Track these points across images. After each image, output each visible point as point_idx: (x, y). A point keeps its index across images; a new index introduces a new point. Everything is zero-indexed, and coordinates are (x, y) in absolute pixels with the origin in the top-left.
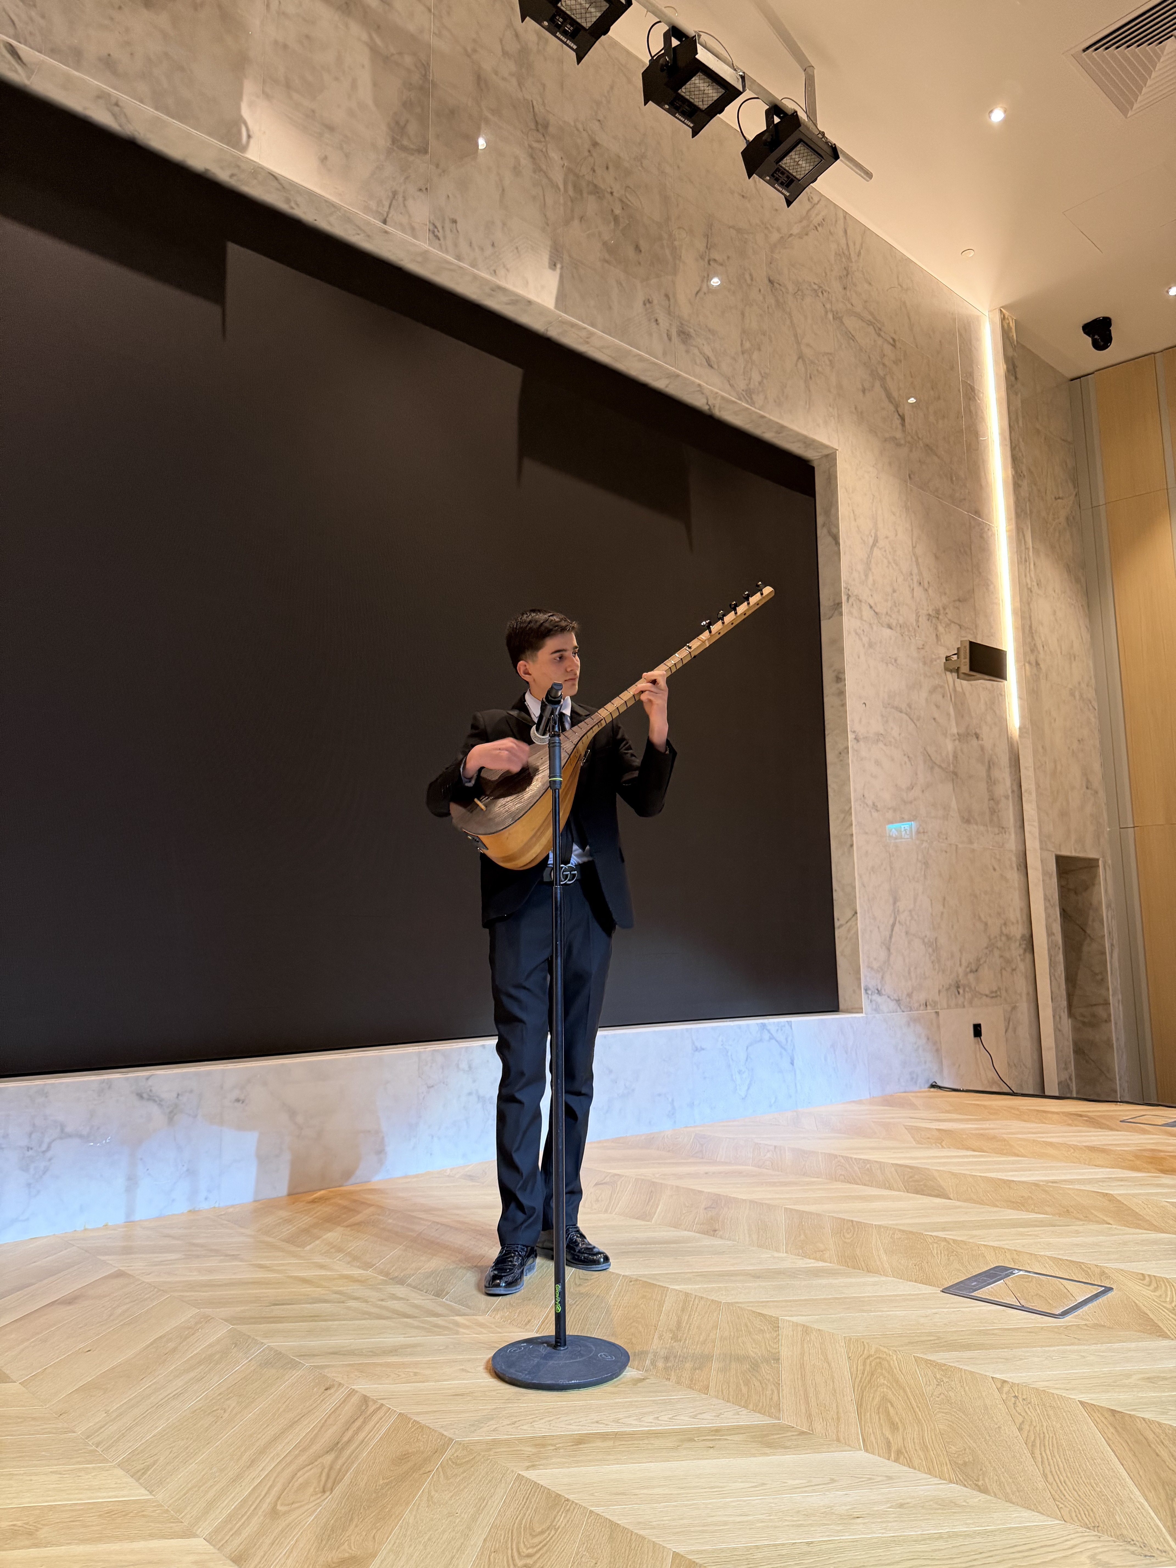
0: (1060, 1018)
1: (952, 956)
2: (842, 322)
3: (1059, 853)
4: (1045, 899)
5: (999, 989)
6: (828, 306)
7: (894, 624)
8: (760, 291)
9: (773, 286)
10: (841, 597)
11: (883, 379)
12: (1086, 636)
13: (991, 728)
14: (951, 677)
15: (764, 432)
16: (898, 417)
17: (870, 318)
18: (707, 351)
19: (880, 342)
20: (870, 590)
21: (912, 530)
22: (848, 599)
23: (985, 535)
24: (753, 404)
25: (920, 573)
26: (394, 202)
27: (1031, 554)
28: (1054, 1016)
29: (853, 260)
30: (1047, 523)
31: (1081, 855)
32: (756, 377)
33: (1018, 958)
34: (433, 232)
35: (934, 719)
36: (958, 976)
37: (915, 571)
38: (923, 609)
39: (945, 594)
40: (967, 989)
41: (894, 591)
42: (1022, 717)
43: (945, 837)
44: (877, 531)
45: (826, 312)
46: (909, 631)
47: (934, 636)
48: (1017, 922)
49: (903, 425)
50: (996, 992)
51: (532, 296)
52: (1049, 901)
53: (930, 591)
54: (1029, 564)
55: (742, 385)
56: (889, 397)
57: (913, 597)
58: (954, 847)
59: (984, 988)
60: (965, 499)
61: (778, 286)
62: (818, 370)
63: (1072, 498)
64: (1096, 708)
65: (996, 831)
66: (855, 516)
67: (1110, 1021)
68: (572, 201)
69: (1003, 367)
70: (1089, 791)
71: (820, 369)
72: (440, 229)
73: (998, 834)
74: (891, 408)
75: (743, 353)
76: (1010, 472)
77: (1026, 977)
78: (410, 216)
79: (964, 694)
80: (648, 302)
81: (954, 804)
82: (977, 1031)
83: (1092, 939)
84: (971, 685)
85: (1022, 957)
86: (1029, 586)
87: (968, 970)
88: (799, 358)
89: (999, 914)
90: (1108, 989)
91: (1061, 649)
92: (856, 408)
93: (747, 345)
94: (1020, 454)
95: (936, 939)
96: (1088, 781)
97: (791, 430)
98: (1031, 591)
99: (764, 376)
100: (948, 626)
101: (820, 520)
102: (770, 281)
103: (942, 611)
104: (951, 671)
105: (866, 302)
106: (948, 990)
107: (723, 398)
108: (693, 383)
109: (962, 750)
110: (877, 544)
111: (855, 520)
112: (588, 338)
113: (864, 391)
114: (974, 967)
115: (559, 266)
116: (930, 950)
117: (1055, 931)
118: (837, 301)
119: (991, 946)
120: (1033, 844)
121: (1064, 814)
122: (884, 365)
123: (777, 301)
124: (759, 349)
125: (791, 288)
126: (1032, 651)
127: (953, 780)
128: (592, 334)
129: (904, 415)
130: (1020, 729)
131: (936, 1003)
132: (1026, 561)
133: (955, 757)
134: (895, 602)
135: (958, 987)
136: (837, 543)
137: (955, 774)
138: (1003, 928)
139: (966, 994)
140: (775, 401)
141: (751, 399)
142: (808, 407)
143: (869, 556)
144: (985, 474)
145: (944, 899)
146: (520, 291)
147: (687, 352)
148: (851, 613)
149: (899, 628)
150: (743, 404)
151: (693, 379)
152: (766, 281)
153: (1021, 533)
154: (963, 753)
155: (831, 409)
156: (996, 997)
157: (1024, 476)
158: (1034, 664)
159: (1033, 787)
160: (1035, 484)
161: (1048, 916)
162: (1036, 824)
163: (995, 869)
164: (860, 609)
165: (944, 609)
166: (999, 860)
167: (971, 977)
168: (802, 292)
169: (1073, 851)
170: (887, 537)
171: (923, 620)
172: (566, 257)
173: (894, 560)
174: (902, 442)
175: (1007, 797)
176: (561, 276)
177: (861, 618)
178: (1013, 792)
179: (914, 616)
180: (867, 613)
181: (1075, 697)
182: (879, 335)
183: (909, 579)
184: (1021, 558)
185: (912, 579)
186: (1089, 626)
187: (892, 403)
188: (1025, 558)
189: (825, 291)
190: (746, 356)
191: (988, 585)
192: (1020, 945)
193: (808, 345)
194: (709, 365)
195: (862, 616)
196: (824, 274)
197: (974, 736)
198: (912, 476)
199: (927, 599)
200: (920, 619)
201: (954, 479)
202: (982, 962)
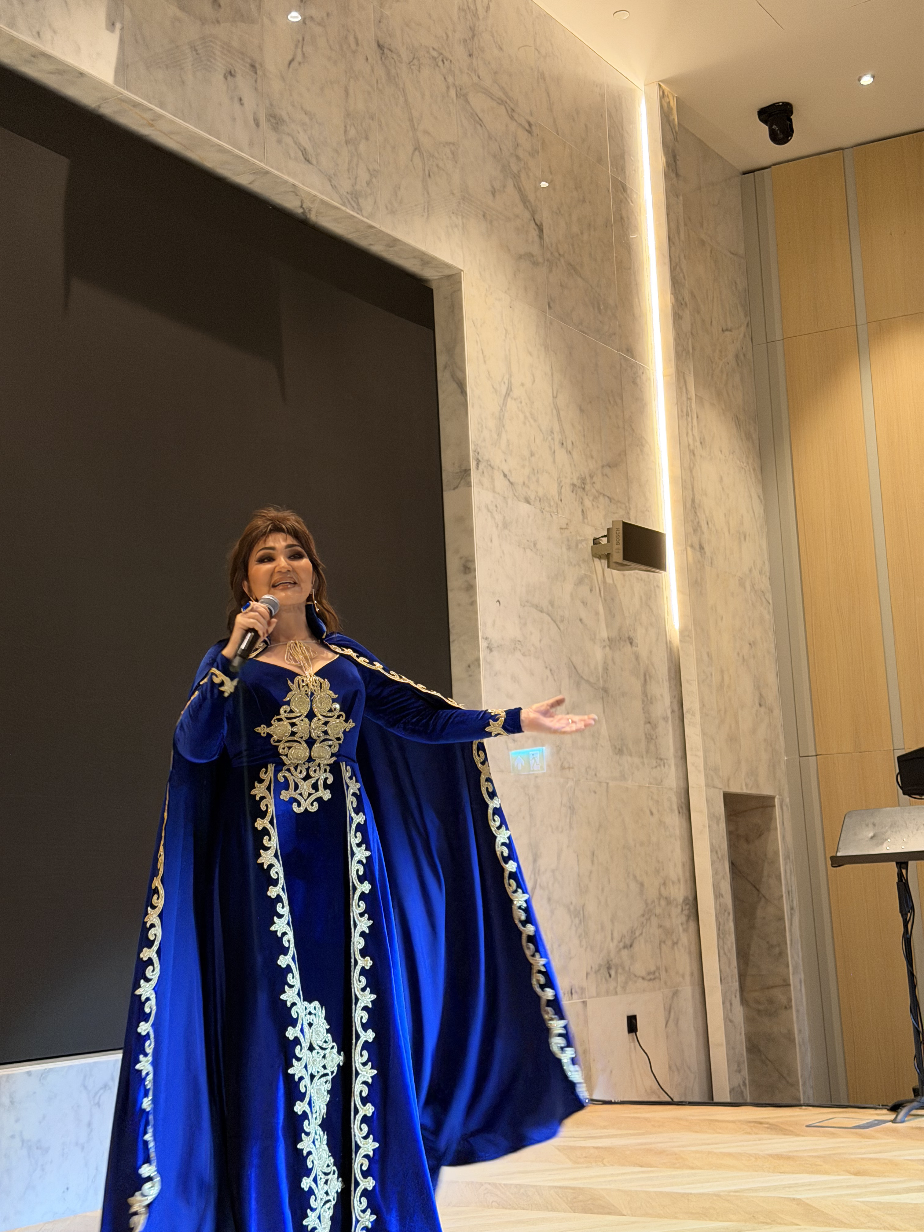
0: (731, 1004)
1: (603, 928)
2: (467, 101)
3: (727, 790)
4: (711, 851)
5: (658, 968)
6: (450, 79)
7: (533, 497)
8: (367, 59)
9: (383, 53)
10: (469, 462)
11: (516, 177)
12: (759, 509)
13: (647, 630)
14: (600, 565)
15: (371, 245)
16: (536, 227)
17: (501, 94)
18: (303, 139)
19: (513, 126)
20: (504, 452)
21: (552, 375)
22: (478, 465)
23: (638, 381)
24: (360, 210)
25: (562, 431)
27: (694, 405)
28: (724, 1003)
29: (481, 18)
30: (712, 362)
31: (754, 791)
32: (364, 176)
33: (681, 929)
35: (581, 620)
36: (609, 953)
37: (557, 428)
38: (566, 477)
39: (592, 457)
40: (620, 971)
41: (532, 454)
42: (683, 616)
43: (593, 774)
44: (511, 376)
45: (448, 88)
46: (550, 506)
47: (580, 513)
48: (679, 880)
49: (541, 237)
50: (654, 973)
51: (85, 66)
52: (717, 852)
53: (575, 454)
54: (692, 419)
55: (346, 185)
56: (524, 200)
57: (554, 462)
58: (604, 785)
59: (639, 968)
60: (615, 334)
61: (389, 53)
62: (437, 166)
63: (743, 329)
64: (771, 602)
65: (654, 762)
66: (484, 357)
67: (791, 1007)
69: (661, 160)
70: (763, 709)
71: (441, 164)
73: (656, 767)
74: (527, 215)
75: (347, 142)
76: (669, 298)
77: (690, 952)
80: (231, 74)
81: (604, 731)
82: (632, 1024)
83: (767, 901)
84: (624, 575)
85: (685, 926)
86: (692, 447)
87: (621, 945)
88: (415, 149)
89: (657, 871)
90: (788, 966)
91: (729, 527)
92: (484, 215)
93: (352, 132)
94: (681, 275)
95: (583, 906)
96: (761, 696)
97: (405, 244)
98: (694, 454)
99: (373, 173)
100: (595, 498)
101: (441, 360)
102: (379, 45)
103: (588, 480)
104: (600, 558)
105: (496, 73)
106: (596, 972)
107: (323, 202)
108: (286, 182)
109: (613, 661)
110: (511, 393)
111: (485, 362)
112: (153, 120)
113: (493, 194)
114: (628, 943)
115: (118, 26)
116: (577, 921)
117: (723, 892)
118: (461, 71)
119: (648, 914)
120: (697, 780)
121: (732, 739)
122: (518, 158)
123: (388, 73)
124: (367, 139)
125: (405, 55)
126: (695, 531)
127: (603, 698)
128: (160, 117)
129: (542, 224)
130: (682, 632)
131: (582, 989)
132: (687, 415)
133: (606, 669)
134: (533, 469)
135: (609, 968)
136: (463, 392)
137: (605, 690)
138: (662, 889)
139: (619, 975)
140: (387, 208)
141: (358, 204)
142: (426, 214)
143: (502, 409)
144: (639, 302)
145: (593, 854)
146: (71, 60)
147: (279, 141)
148: (481, 483)
149: (538, 502)
150: (348, 211)
151: (286, 177)
152: (374, 45)
153: (682, 381)
154: (614, 663)
155: (454, 218)
156: (654, 979)
157: (686, 305)
158: (698, 547)
159: (697, 706)
160: (699, 312)
161: (715, 873)
162: (701, 754)
163: (652, 814)
164: (492, 478)
165: (591, 477)
166: (657, 802)
167: (625, 953)
168: (419, 60)
169: (744, 788)
170: (523, 385)
171: (567, 490)
172: (127, 12)
173: (531, 414)
174: (540, 260)
175: (665, 719)
176: (122, 41)
177: (494, 490)
178: (673, 711)
179: (556, 486)
180: (500, 483)
181: (745, 588)
182: (512, 118)
183: (550, 438)
184: (682, 411)
185: (553, 439)
186: (762, 497)
187: (528, 209)
188: (687, 411)
189: (447, 60)
190: (350, 147)
191: (643, 445)
192: (682, 910)
193: (426, 132)
194: (306, 159)
195: (494, 487)
196: (445, 38)
197: (628, 641)
198: (551, 305)
199: (571, 465)
200: (563, 490)
201: (602, 307)
202: (637, 933)
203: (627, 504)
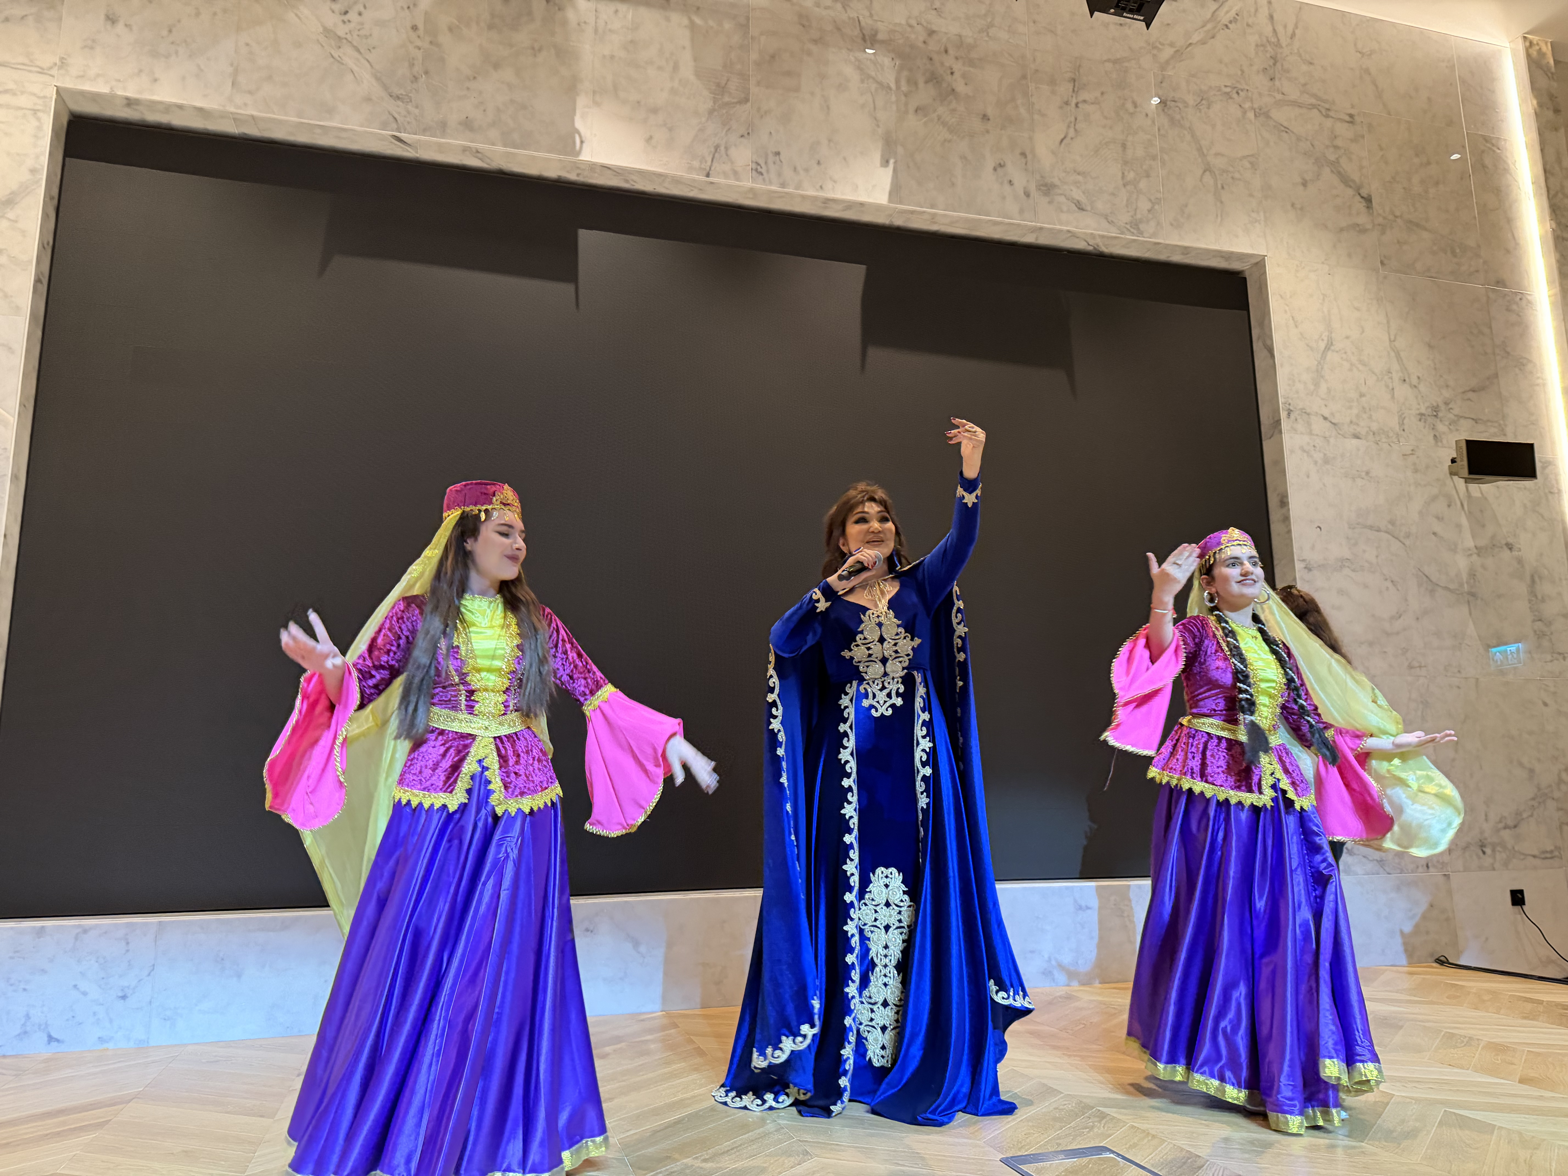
1: (1472, 809)
2: (1268, 117)
5: (1558, 848)
6: (1247, 105)
7: (1364, 433)
9: (1165, 106)
10: (1281, 414)
11: (1334, 163)
13: (1536, 534)
14: (1459, 482)
16: (1361, 200)
17: (1312, 101)
18: (1077, 194)
19: (1328, 123)
20: (1324, 399)
21: (1388, 322)
22: (1289, 414)
23: (1514, 307)
24: (1141, 233)
25: (1404, 369)
26: (717, 155)
29: (1284, 45)
32: (1144, 205)
34: (756, 170)
35: (1435, 534)
37: (1395, 367)
38: (1410, 409)
39: (1447, 386)
40: (1499, 848)
41: (1362, 395)
44: (1330, 332)
45: (1245, 113)
46: (1388, 437)
47: (1431, 438)
49: (1369, 207)
50: (1551, 852)
51: (865, 198)
53: (1422, 387)
55: (1124, 218)
56: (1345, 180)
57: (1393, 397)
58: (1473, 681)
59: (1528, 847)
60: (1477, 271)
61: (1173, 103)
62: (1233, 178)
66: (1295, 323)
68: (906, 95)
69: (1533, 102)
71: (1236, 175)
72: (763, 165)
73: (1551, 661)
74: (1349, 192)
75: (1124, 185)
76: (1548, 225)
78: (732, 163)
79: (1486, 499)
80: (1001, 166)
81: (1471, 630)
82: (1518, 898)
84: (1497, 487)
87: (1501, 825)
88: (1205, 171)
89: (1556, 758)
92: (1293, 205)
93: (1131, 176)
99: (1156, 202)
100: (1455, 422)
102: (1162, 101)
103: (1443, 407)
104: (1457, 475)
105: (1305, 85)
106: (1464, 847)
107: (1103, 237)
108: (1061, 231)
109: (1483, 567)
110: (1332, 347)
111: (1296, 326)
112: (934, 218)
113: (1305, 184)
114: (1510, 823)
115: (892, 161)
118: (1260, 94)
119: (1541, 797)
122: (1336, 147)
123: (1172, 120)
124: (1148, 176)
125: (1191, 100)
127: (1469, 602)
128: (935, 215)
129: (1370, 196)
131: (1444, 864)
133: (1472, 575)
134: (1364, 408)
135: (1483, 846)
136: (1272, 356)
137: (1472, 594)
139: (1498, 853)
140: (1172, 225)
141: (1138, 229)
142: (1219, 219)
143: (1319, 363)
146: (848, 196)
147: (1051, 202)
148: (1295, 430)
149: (1371, 436)
150: (1127, 237)
151: (1061, 227)
154: (1485, 569)
155: (1254, 215)
156: (1552, 858)
163: (1546, 704)
164: (1309, 424)
165: (1447, 404)
166: (1555, 693)
167: (1506, 833)
168: (1208, 99)
170: (1348, 338)
171: (1412, 421)
172: (900, 150)
173: (1361, 361)
174: (1369, 226)
175: (1565, 616)
176: (895, 170)
177: (1311, 433)
179: (1397, 418)
180: (1318, 426)
182: (1327, 116)
183: (1386, 377)
185: (1391, 378)
187: (1351, 187)
189: (1242, 90)
190: (1128, 187)
193: (1217, 154)
194: (1079, 208)
195: (1311, 430)
196: (1239, 73)
197: (1505, 547)
198: (1386, 262)
199: (1417, 397)
200: (1405, 422)
201: (1458, 251)
202: (1525, 815)
203: (1502, 422)
